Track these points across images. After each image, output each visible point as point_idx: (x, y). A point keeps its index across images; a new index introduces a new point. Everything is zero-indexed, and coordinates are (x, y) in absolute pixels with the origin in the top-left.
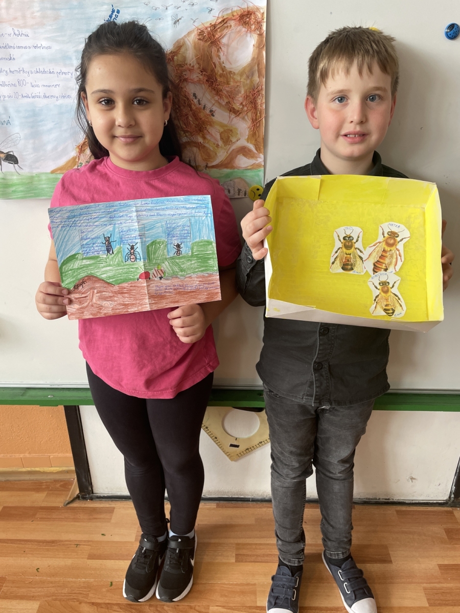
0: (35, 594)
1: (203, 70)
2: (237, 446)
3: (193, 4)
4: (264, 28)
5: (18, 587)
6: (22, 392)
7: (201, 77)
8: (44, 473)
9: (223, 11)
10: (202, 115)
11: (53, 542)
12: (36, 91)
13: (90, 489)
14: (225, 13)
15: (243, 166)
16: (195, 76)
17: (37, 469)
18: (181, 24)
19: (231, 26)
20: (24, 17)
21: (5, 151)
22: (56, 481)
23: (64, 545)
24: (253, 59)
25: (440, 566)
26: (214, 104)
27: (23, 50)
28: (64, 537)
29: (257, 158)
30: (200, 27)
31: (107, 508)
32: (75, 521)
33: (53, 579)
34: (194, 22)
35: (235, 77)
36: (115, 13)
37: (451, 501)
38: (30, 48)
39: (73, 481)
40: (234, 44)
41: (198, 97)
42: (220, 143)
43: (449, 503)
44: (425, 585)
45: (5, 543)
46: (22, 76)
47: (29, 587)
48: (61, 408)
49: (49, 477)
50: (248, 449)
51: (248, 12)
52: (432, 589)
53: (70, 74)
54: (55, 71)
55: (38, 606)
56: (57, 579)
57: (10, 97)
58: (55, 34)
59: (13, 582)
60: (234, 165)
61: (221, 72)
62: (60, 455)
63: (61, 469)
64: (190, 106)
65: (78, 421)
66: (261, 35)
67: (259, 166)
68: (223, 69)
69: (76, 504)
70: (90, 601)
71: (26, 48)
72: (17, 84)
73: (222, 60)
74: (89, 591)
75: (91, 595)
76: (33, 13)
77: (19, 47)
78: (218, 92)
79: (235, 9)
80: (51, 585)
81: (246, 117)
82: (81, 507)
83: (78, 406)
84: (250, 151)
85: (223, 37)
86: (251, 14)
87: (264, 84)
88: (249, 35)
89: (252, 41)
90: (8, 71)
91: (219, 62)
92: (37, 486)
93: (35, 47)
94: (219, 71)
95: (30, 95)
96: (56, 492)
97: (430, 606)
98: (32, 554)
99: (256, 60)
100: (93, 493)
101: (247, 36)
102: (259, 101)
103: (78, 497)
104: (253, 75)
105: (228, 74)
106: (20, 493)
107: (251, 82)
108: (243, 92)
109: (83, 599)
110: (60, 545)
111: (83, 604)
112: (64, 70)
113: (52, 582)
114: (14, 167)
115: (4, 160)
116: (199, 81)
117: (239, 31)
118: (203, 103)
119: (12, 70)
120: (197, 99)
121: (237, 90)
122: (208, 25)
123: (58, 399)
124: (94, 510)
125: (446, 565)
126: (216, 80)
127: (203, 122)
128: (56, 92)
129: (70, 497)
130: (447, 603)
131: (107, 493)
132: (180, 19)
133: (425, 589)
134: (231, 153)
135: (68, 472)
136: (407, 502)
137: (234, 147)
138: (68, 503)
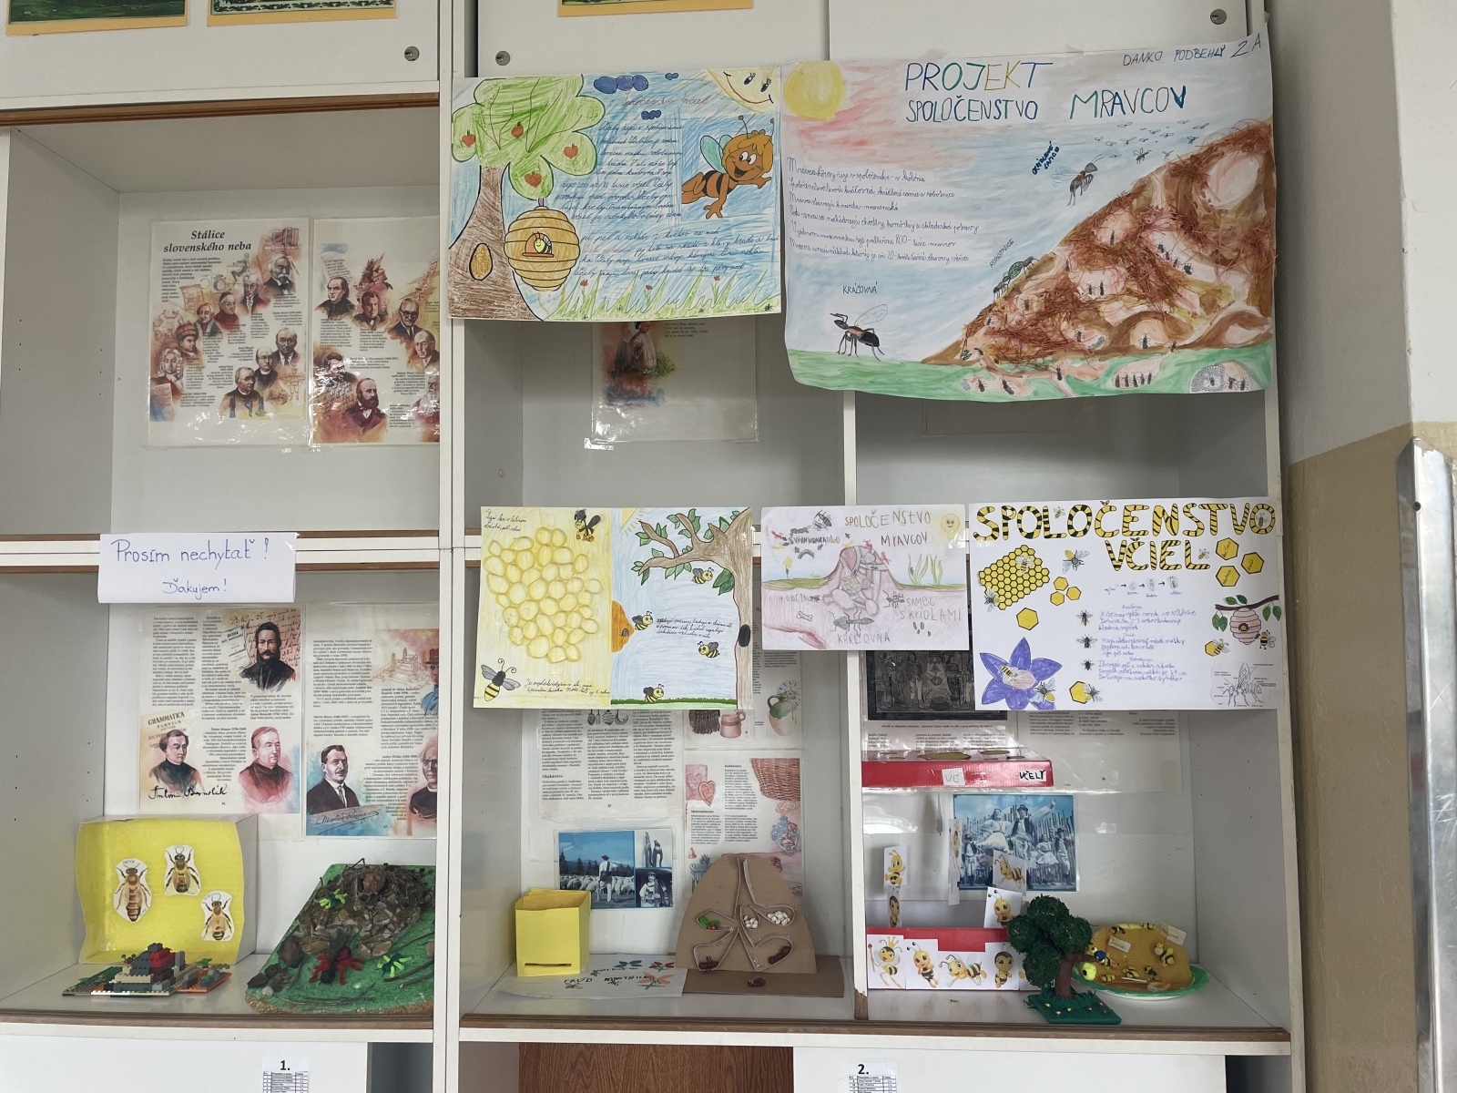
1: (1178, 213)
3: (1167, 135)
7: (1172, 222)
9: (1210, 139)
10: (1172, 272)
14: (1213, 140)
15: (1240, 342)
16: (1164, 222)
18: (1147, 160)
19: (1222, 154)
21: (863, 329)
24: (1256, 189)
26: (1191, 258)
29: (1262, 325)
30: (1174, 161)
34: (1167, 155)
35: (1226, 215)
36: (1053, 151)
38: (922, 195)
41: (1167, 250)
42: (1199, 310)
46: (904, 231)
53: (973, 230)
54: (953, 225)
57: (881, 256)
58: (965, 178)
60: (1224, 341)
61: (1204, 213)
64: (1152, 262)
67: (1265, 337)
68: (1209, 209)
72: (894, 240)
73: (1207, 198)
77: (907, 194)
78: (1200, 238)
81: (1244, 268)
84: (1251, 316)
85: (1210, 170)
86: (1254, 132)
87: (1275, 215)
89: (1253, 165)
90: (886, 224)
91: (1203, 201)
93: (931, 194)
94: (1201, 210)
95: (909, 256)
99: (1262, 188)
101: (1245, 160)
102: (1267, 241)
104: (1256, 207)
105: (1217, 215)
107: (1254, 216)
108: (1240, 233)
112: (966, 224)
114: (873, 350)
115: (860, 340)
116: (1170, 228)
117: (1236, 158)
119: (891, 223)
120: (1165, 253)
122: (1187, 157)
126: (1197, 223)
127: (1173, 281)
128: (948, 252)
132: (1147, 153)
134: (1218, 324)
137: (1223, 314)
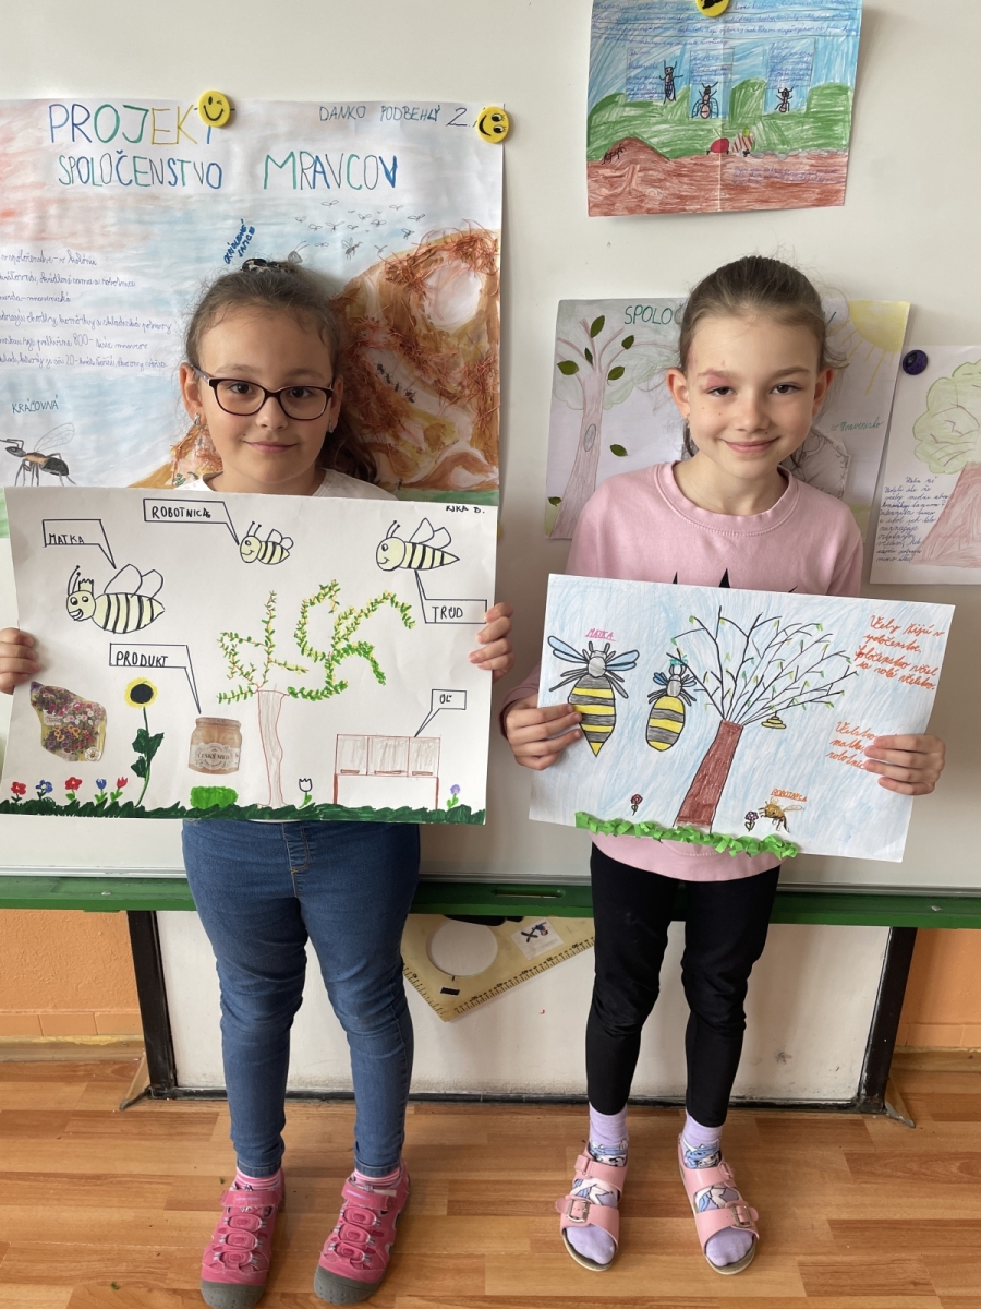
0: (64, 1274)
1: (395, 329)
2: (455, 992)
3: (379, 224)
4: (498, 264)
5: (30, 1261)
6: (53, 884)
7: (392, 339)
8: (82, 1046)
9: (428, 235)
10: (392, 400)
11: (97, 1178)
12: (105, 353)
13: (172, 1077)
14: (432, 239)
15: (464, 485)
16: (382, 337)
17: (69, 1039)
18: (358, 255)
19: (442, 259)
20: (88, 232)
21: (46, 454)
22: (105, 1062)
23: (120, 1182)
24: (480, 312)
25: (833, 1223)
26: (413, 384)
27: (86, 287)
28: (120, 1168)
29: (487, 472)
30: (390, 260)
31: (204, 1113)
32: (141, 1139)
33: (98, 1246)
34: (381, 251)
35: (449, 340)
36: (247, 233)
37: (862, 1101)
38: (97, 282)
39: (137, 1064)
40: (447, 288)
41: (387, 371)
42: (424, 446)
43: (858, 1105)
44: (801, 1258)
45: (8, 1179)
46: (82, 328)
47: (52, 1262)
48: (122, 918)
49: (89, 1056)
50: (475, 998)
51: (472, 237)
52: (815, 1264)
53: (166, 329)
54: (140, 322)
55: (70, 1296)
56: (106, 1246)
57: (58, 362)
58: (144, 263)
59: (22, 1251)
60: (449, 483)
61: (424, 331)
62: (115, 1011)
63: (115, 1039)
64: (372, 385)
65: (153, 942)
66: (492, 275)
67: (491, 485)
68: (429, 327)
69: (144, 1107)
70: (169, 1287)
71: (90, 282)
72: (72, 340)
73: (427, 313)
74: (168, 1268)
75: (171, 1275)
76: (104, 227)
77: (78, 281)
78: (421, 364)
79: (449, 232)
80: (95, 1257)
81: (468, 406)
82: (152, 1112)
83: (155, 912)
84: (475, 460)
85: (429, 277)
86: (476, 241)
87: (498, 353)
88: (472, 274)
89: (477, 283)
90: (58, 320)
91: (422, 316)
92: (69, 1072)
93: (107, 282)
94: (421, 329)
95: (94, 360)
96: (104, 1083)
97: (809, 1295)
98: (58, 1199)
99: (485, 315)
100: (176, 1085)
101: (469, 275)
102: (490, 381)
103: (147, 1093)
104: (479, 338)
105: (437, 336)
106: (36, 1085)
107: (477, 348)
108: (462, 365)
109: (157, 1282)
110: (111, 1182)
111: (156, 1293)
112: (155, 321)
113: (96, 1252)
114: (61, 480)
115: (43, 469)
116: (388, 345)
117: (457, 267)
118: (394, 380)
119: (64, 318)
120: (385, 375)
121: (452, 360)
122: (404, 256)
123: (120, 898)
124: (179, 1117)
125: (844, 1221)
126: (417, 344)
127: (395, 413)
128: (140, 356)
129: (132, 1094)
130: (840, 1290)
131: (204, 1084)
132: (357, 246)
133: (801, 1265)
134: (442, 463)
135: (128, 1044)
136: (777, 1102)
137: (448, 453)
138: (129, 1105)
